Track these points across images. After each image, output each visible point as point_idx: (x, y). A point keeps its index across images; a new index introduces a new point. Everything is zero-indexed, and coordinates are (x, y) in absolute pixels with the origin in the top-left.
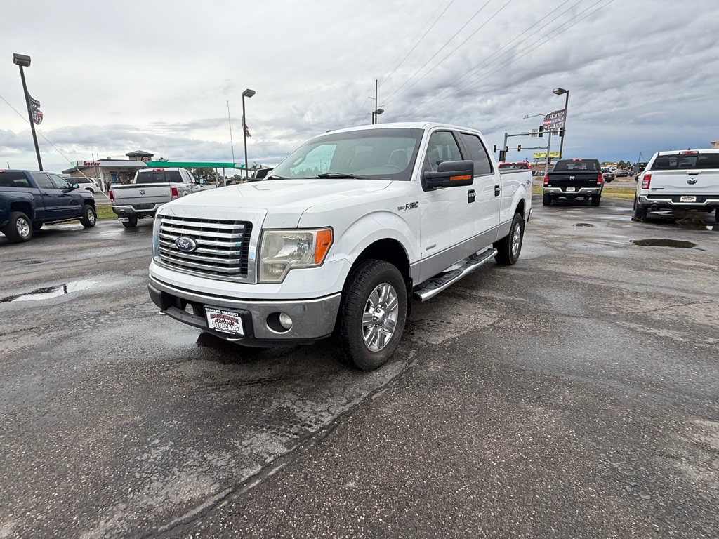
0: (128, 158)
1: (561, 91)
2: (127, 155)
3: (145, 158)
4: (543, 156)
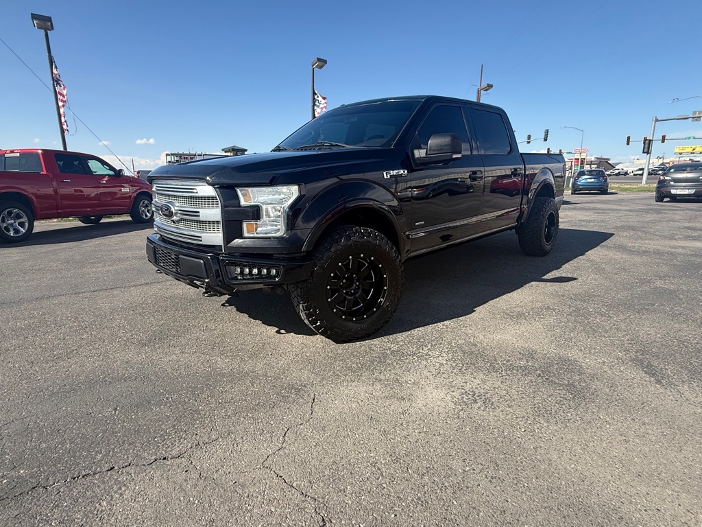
2: (223, 150)
4: (689, 150)
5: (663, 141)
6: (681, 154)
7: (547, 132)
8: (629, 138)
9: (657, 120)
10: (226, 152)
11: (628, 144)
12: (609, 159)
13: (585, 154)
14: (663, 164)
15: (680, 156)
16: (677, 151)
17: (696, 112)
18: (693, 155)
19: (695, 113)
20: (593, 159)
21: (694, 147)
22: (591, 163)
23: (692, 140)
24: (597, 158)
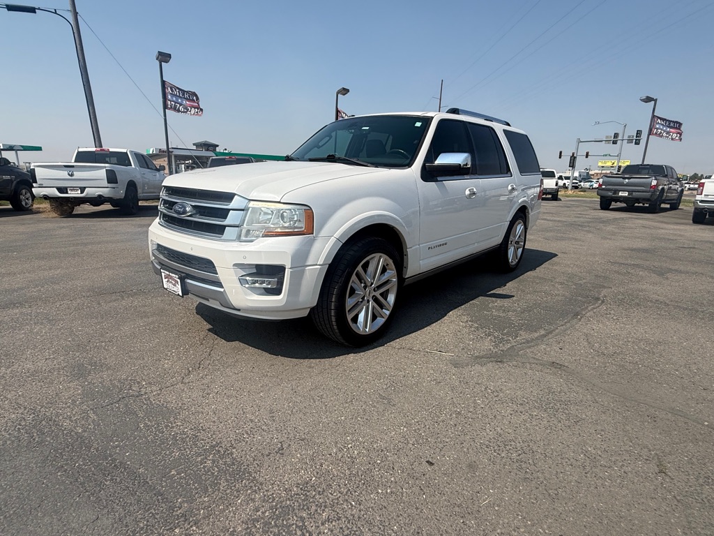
0: (194, 148)
1: (648, 100)
2: (194, 144)
3: (211, 148)
4: (609, 164)
5: (587, 157)
6: (603, 167)
8: (561, 153)
9: (580, 141)
10: (197, 146)
11: (560, 158)
16: (600, 164)
18: (612, 168)
19: (607, 137)
21: (613, 161)
23: (608, 157)
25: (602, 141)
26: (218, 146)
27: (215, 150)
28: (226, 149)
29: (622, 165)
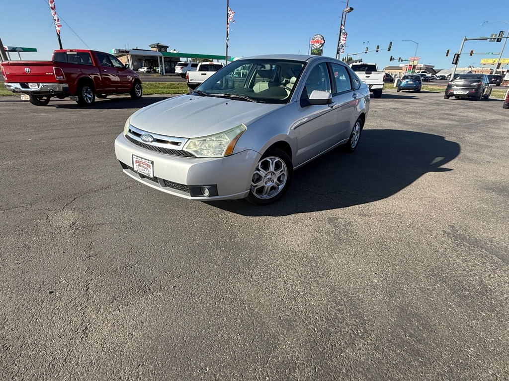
4: (491, 62)
5: (471, 55)
6: (484, 64)
7: (391, 43)
8: (448, 51)
10: (152, 47)
11: (447, 55)
12: (433, 67)
13: (416, 62)
14: (471, 72)
15: (483, 66)
16: (482, 62)
17: (493, 35)
18: (493, 66)
20: (422, 66)
21: (494, 59)
22: (421, 69)
23: (491, 55)
24: (425, 65)
25: (486, 39)
26: (168, 47)
27: (166, 51)
28: (175, 50)
29: (502, 63)
